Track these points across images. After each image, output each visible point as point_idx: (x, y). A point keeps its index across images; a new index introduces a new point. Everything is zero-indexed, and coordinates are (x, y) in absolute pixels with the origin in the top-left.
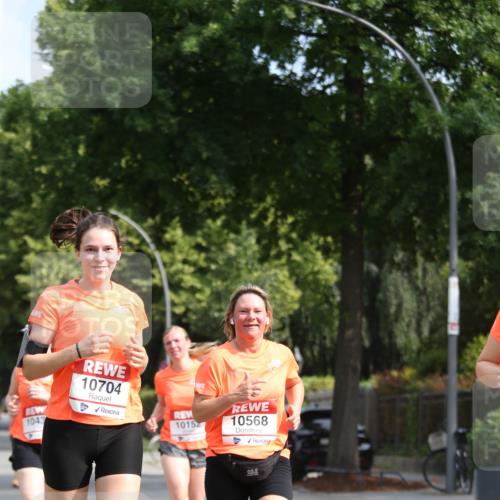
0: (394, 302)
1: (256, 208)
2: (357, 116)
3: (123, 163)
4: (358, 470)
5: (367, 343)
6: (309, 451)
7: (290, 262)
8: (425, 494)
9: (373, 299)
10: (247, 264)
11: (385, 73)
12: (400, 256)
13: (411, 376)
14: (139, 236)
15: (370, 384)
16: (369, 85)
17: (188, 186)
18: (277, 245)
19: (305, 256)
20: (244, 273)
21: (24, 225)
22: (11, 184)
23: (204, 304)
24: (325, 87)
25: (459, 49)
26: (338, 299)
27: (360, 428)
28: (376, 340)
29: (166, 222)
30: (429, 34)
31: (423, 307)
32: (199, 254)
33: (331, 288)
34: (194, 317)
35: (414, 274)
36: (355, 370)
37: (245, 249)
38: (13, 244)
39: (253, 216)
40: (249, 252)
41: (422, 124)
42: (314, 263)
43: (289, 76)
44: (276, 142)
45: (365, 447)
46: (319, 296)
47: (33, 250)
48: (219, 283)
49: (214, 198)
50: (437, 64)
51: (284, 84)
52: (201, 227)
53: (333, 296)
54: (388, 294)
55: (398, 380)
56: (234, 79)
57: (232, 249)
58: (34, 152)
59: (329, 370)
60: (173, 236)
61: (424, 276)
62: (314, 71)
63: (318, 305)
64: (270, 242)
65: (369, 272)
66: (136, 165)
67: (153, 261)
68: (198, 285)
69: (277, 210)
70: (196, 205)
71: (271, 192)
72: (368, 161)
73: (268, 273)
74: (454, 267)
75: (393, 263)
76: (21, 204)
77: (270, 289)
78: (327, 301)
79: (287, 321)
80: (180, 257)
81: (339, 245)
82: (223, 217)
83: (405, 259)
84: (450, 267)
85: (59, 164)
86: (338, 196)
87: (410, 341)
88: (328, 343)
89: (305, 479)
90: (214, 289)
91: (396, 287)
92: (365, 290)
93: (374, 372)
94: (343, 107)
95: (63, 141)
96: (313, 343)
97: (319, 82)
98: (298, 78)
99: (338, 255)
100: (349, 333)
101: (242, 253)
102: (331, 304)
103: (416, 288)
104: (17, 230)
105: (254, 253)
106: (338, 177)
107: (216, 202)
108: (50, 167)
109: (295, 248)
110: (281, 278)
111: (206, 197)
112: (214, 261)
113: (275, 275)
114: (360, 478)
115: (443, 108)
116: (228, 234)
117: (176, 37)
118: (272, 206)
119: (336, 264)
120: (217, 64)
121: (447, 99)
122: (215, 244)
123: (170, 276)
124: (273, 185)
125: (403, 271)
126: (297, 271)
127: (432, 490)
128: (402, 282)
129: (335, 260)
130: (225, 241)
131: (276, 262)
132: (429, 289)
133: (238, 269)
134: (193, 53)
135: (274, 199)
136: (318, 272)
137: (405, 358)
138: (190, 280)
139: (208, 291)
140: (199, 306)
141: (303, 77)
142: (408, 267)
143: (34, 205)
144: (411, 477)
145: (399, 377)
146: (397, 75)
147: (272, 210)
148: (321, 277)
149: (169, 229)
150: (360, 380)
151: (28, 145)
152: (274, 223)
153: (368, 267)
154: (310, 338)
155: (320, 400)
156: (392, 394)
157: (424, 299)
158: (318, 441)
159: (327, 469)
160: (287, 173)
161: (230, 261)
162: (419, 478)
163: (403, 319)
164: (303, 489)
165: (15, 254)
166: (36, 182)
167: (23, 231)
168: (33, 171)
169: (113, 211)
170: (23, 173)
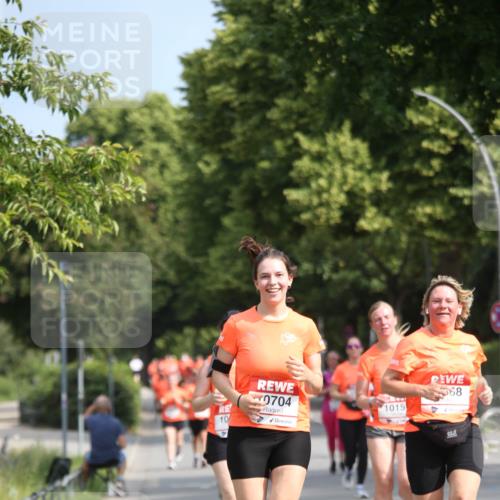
3: (433, 21)
14: (457, 125)
21: (295, 117)
22: (275, 59)
38: (279, 144)
47: (307, 152)
58: (306, 13)
66: (451, 23)
76: (290, 87)
85: (342, 28)
104: (284, 126)
108: (328, 33)
143: (308, 89)
151: (297, 2)
165: (282, 159)
166: (309, 55)
167: (292, 126)
168: (306, 40)
169: (418, 92)
170: (292, 44)
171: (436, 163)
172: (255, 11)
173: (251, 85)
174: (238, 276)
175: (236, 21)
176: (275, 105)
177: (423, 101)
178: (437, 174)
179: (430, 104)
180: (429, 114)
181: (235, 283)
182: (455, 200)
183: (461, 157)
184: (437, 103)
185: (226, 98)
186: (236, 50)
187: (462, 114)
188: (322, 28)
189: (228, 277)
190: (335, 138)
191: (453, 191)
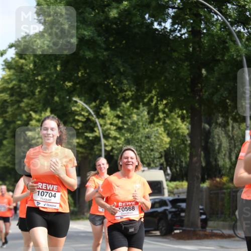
0: (218, 143)
1: (147, 96)
2: (198, 49)
3: (80, 74)
4: (200, 229)
5: (204, 164)
6: (175, 219)
7: (164, 123)
8: (234, 240)
9: (207, 142)
10: (143, 125)
11: (212, 27)
12: (220, 120)
13: (226, 181)
14: (88, 111)
15: (206, 185)
16: (204, 33)
17: (113, 86)
18: (158, 115)
19: (172, 120)
20: (141, 129)
21: (30, 106)
22: (24, 85)
23: (121, 145)
24: (182, 35)
25: (250, 14)
26: (189, 142)
27: (201, 207)
28: (208, 163)
29: (101, 104)
30: (235, 7)
31: (232, 146)
32: (118, 120)
33: (185, 136)
34: (116, 152)
35: (227, 129)
36: (198, 178)
37: (142, 117)
38: (24, 116)
39: (146, 100)
40: (144, 119)
41: (231, 52)
42: (177, 124)
43: (164, 29)
44: (157, 63)
45: (204, 217)
46: (179, 141)
47: (35, 118)
48: (129, 135)
49: (126, 91)
50: (238, 22)
51: (161, 33)
52: (119, 107)
53: (187, 141)
54: (214, 139)
55: (220, 183)
56: (136, 30)
57: (135, 117)
58: (34, 70)
59: (185, 178)
60: (105, 111)
61: (233, 130)
62: (176, 26)
63: (179, 146)
64: (155, 114)
65: (204, 129)
66: (86, 75)
67: (95, 124)
68: (118, 136)
69: (157, 97)
70: (117, 95)
71: (155, 88)
72: (204, 72)
73: (153, 129)
74: (248, 125)
75: (217, 123)
76: (29, 95)
77: (154, 137)
78: (184, 143)
79: (163, 154)
80: (109, 122)
81: (190, 114)
82: (130, 101)
83: (223, 122)
84: (246, 125)
85: (48, 75)
86: (188, 90)
87: (226, 163)
88: (184, 164)
89: (173, 233)
90: (126, 138)
91: (218, 135)
92: (203, 138)
93: (207, 179)
94: (191, 45)
95: (49, 64)
96: (176, 165)
97: (179, 32)
98: (168, 30)
99: (189, 120)
100: (195, 159)
101: (140, 119)
102: (185, 145)
103: (229, 136)
104: (26, 109)
105: (146, 119)
106: (189, 80)
107: (127, 93)
108: (43, 76)
109: (167, 116)
110: (160, 132)
111: (122, 91)
112: (126, 124)
113: (157, 130)
114: (201, 233)
115: (242, 45)
116: (133, 109)
117: (106, 10)
118: (155, 95)
119: (187, 124)
120: (127, 23)
121: (244, 40)
122: (126, 115)
123: (104, 132)
124: (156, 84)
125: (222, 127)
126: (168, 128)
127: (237, 238)
128: (222, 133)
129: (187, 122)
130: (132, 114)
131: (158, 124)
132: (235, 137)
133: (138, 127)
134: (115, 18)
135: (156, 91)
136: (178, 129)
137: (223, 172)
138: (114, 133)
139: (123, 139)
140: (118, 146)
141: (170, 30)
142: (225, 125)
143: (37, 97)
144: (227, 232)
145: (221, 181)
146: (218, 28)
147: (155, 97)
148: (180, 131)
149: (103, 107)
150: (201, 183)
151: (31, 66)
152: (156, 104)
153: (204, 126)
154: (175, 162)
155: (180, 193)
156: (217, 190)
157: (233, 141)
158: (180, 214)
159: (184, 228)
160: (163, 78)
161: (134, 123)
162: (231, 232)
163: (222, 152)
164: (172, 239)
165: (25, 121)
166: (36, 84)
167: (29, 109)
168: (34, 79)
169: (74, 99)
170: (29, 80)
171: (80, 124)
172: (16, 68)
173: (15, 94)
174: (8, 162)
175: (9, 71)
176: (23, 101)
177: (76, 102)
178: (80, 128)
179: (78, 103)
180: (78, 107)
181: (7, 164)
182: (87, 138)
183: (89, 122)
184: (81, 103)
185: (6, 98)
186: (9, 81)
187: (90, 107)
188: (40, 75)
189: (5, 162)
190: (45, 114)
191: (86, 134)
